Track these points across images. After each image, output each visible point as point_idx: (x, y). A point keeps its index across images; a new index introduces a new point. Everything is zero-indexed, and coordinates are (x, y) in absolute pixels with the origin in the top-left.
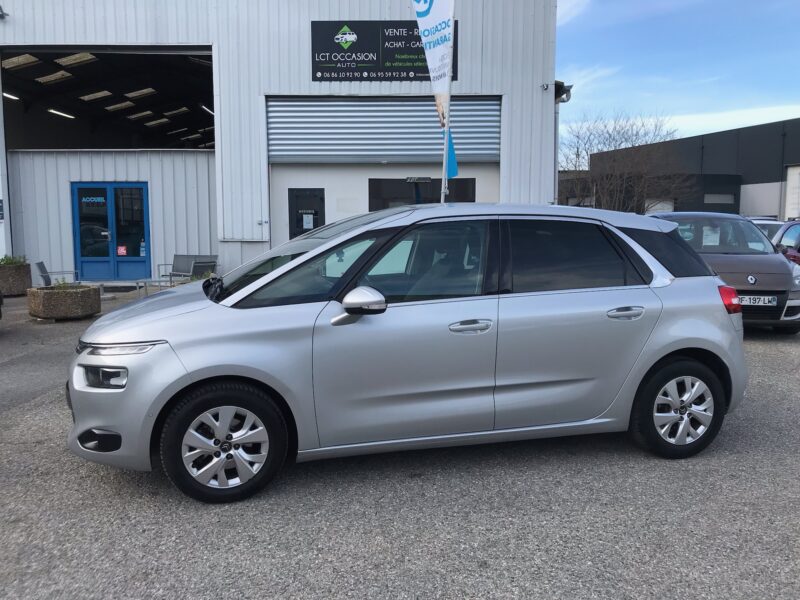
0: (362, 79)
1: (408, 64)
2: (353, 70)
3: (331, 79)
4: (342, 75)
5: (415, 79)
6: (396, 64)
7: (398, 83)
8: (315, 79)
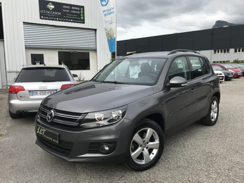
0: (56, 20)
1: (71, 17)
2: (54, 17)
3: (46, 19)
4: (50, 18)
5: (73, 22)
6: (67, 17)
7: (68, 22)
8: (41, 18)
